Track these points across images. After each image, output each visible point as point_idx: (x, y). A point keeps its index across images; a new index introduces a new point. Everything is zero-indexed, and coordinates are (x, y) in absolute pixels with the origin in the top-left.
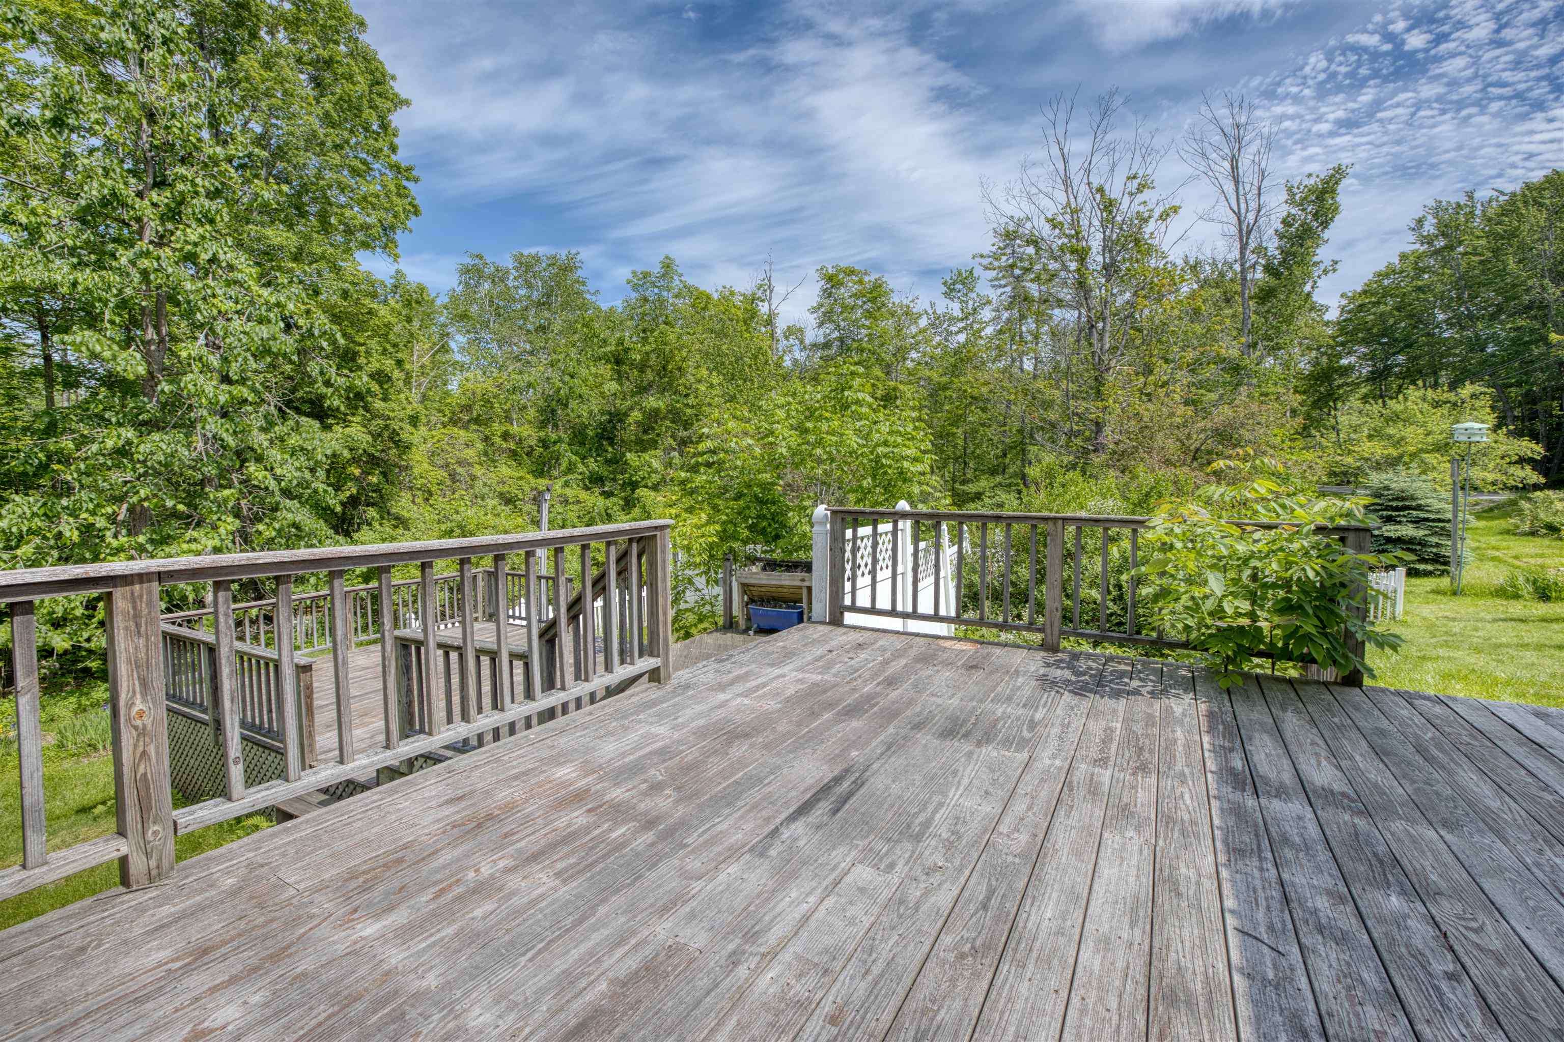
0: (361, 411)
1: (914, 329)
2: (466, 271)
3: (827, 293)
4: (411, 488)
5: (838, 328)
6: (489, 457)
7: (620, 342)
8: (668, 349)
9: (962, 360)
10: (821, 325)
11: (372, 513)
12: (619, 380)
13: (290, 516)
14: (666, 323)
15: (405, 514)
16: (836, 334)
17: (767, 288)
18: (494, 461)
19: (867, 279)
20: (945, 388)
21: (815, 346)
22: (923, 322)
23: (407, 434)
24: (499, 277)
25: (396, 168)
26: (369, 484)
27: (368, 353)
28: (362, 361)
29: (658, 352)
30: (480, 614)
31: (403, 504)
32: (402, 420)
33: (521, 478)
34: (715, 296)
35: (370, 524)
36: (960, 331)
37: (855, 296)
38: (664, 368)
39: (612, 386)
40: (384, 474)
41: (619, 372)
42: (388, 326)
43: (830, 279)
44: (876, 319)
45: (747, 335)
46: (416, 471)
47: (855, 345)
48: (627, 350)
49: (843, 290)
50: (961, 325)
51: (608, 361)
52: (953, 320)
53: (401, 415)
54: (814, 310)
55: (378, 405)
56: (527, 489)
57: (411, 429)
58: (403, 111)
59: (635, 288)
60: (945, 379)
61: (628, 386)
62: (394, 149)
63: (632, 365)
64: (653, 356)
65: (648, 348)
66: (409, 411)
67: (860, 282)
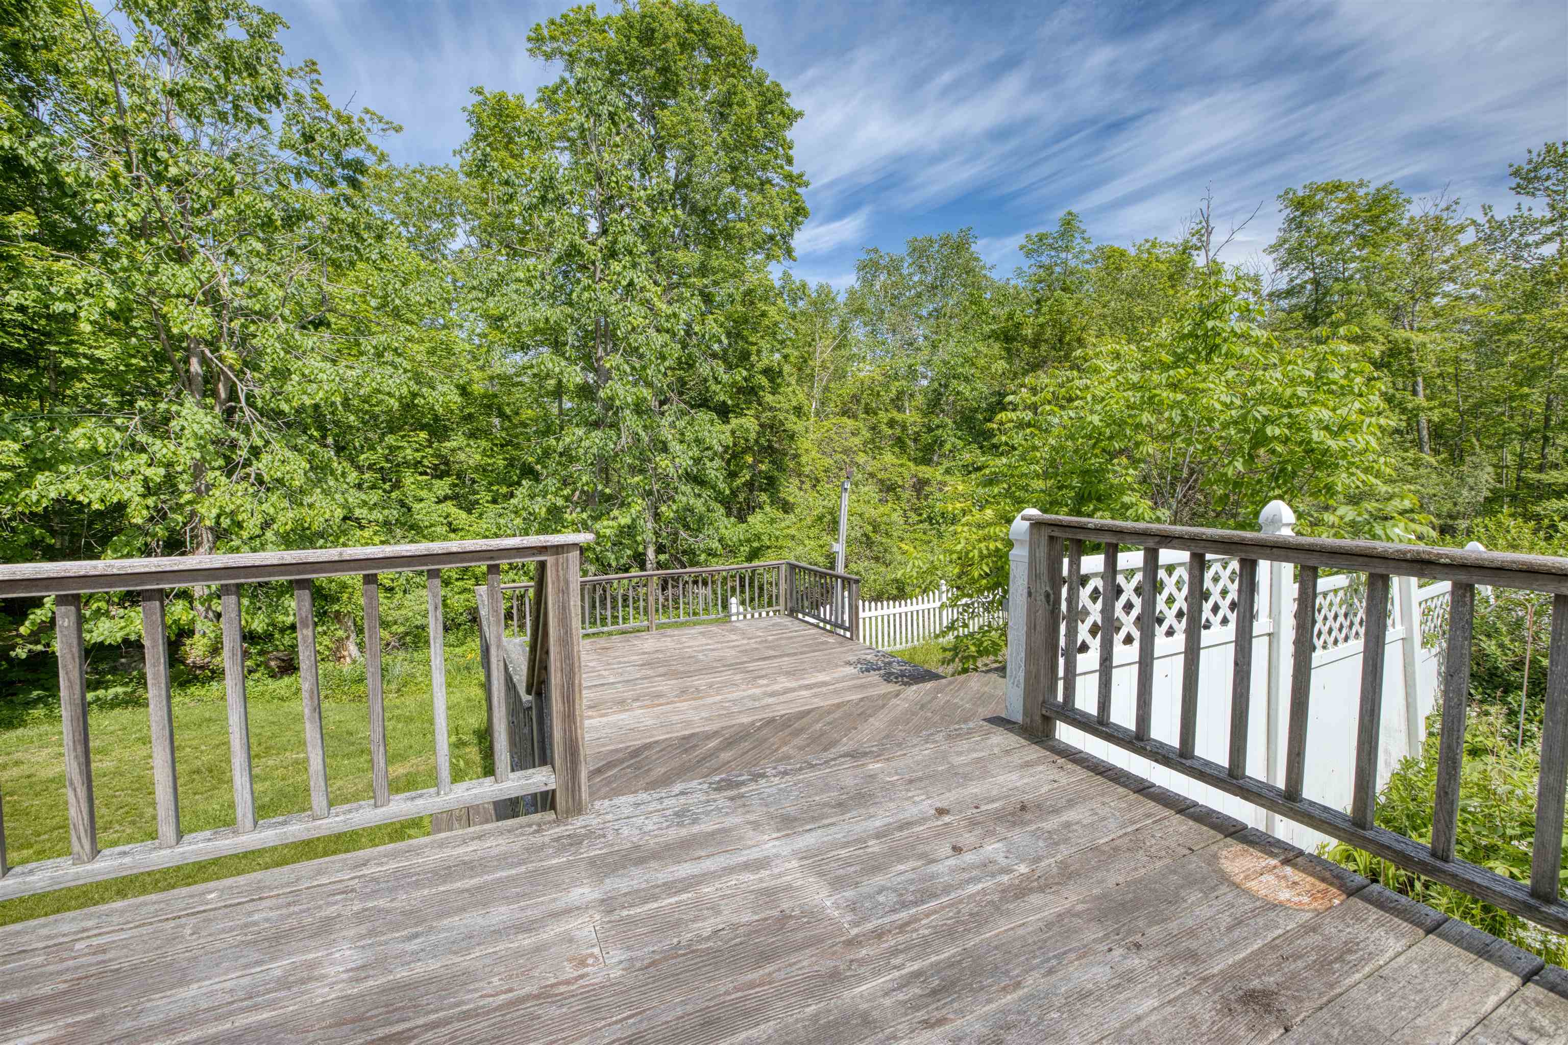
0: (755, 405)
1: (1448, 251)
2: (863, 267)
3: (1296, 223)
4: (800, 475)
5: (1312, 266)
6: (873, 446)
7: (1011, 317)
8: (1064, 318)
9: (1549, 283)
10: (1285, 265)
11: (764, 497)
12: (1009, 360)
13: (684, 499)
14: (1063, 290)
15: (791, 499)
16: (1310, 274)
17: (1204, 232)
18: (879, 448)
19: (1362, 192)
20: (1509, 329)
21: (1274, 296)
22: (1468, 237)
23: (793, 424)
24: (894, 267)
25: (789, 177)
26: (760, 472)
27: (759, 352)
28: (754, 358)
29: (1055, 323)
30: (781, 607)
31: (790, 490)
32: (787, 412)
33: (902, 465)
34: (1132, 252)
35: (761, 508)
36: (1548, 239)
37: (1343, 219)
38: (1060, 341)
39: (1001, 365)
40: (773, 462)
41: (1008, 350)
42: (776, 324)
43: (1299, 204)
44: (1375, 245)
45: (1171, 292)
46: (804, 459)
47: (1338, 286)
48: (1018, 326)
49: (1320, 215)
50: (1549, 230)
51: (997, 339)
52: (1530, 225)
53: (786, 406)
54: (1273, 249)
55: (769, 398)
56: (907, 475)
57: (795, 419)
58: (798, 125)
59: (1028, 254)
60: (1508, 317)
61: (1018, 364)
62: (789, 161)
63: (1025, 340)
64: (1049, 330)
65: (1041, 320)
66: (794, 403)
67: (1350, 199)
